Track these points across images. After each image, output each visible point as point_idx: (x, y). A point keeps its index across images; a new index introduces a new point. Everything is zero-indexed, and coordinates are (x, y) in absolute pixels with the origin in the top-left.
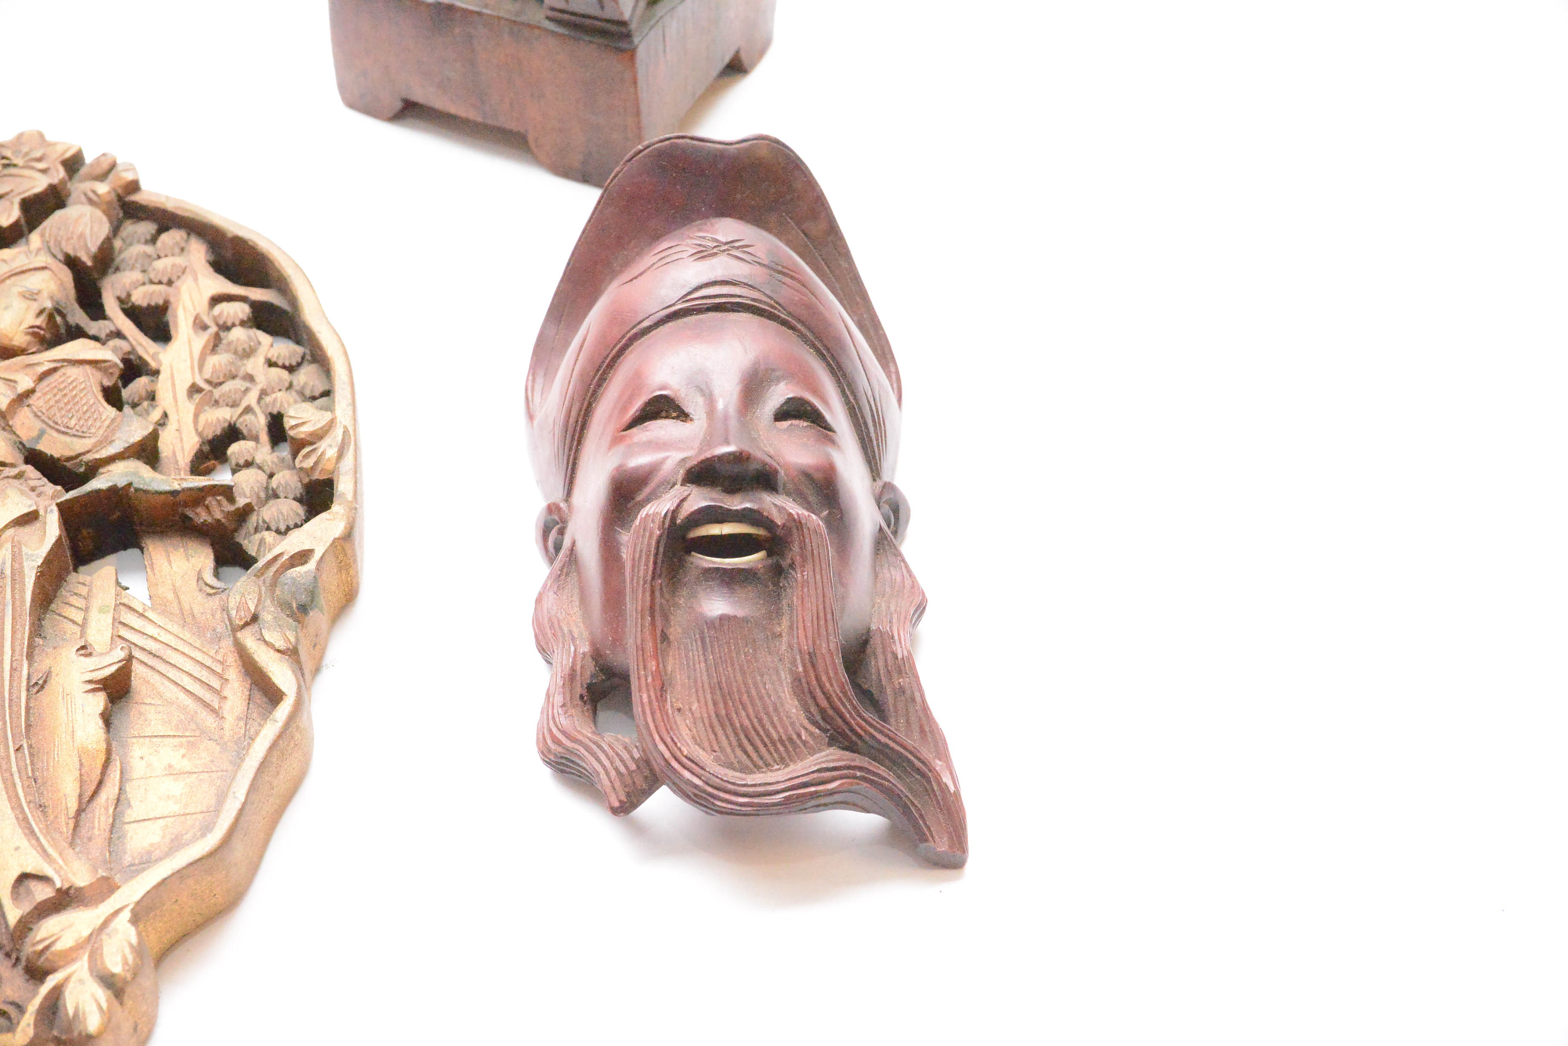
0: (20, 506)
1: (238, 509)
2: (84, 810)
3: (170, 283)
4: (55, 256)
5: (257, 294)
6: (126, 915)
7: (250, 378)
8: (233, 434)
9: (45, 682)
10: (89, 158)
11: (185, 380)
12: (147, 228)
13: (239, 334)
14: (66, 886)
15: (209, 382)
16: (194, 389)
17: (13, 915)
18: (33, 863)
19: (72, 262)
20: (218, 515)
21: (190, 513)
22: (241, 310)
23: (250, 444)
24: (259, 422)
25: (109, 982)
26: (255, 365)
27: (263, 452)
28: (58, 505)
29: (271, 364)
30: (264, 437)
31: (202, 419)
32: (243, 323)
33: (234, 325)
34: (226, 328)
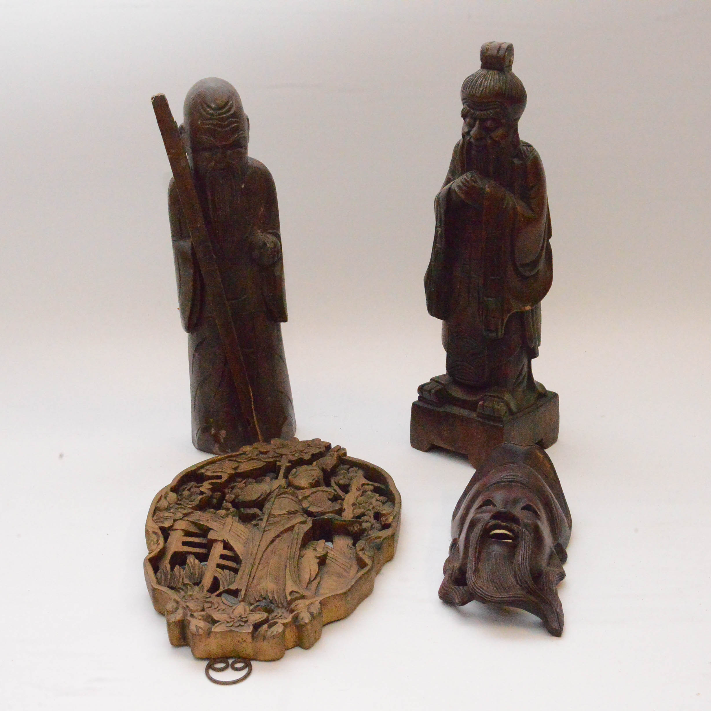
0: (303, 519)
1: (362, 529)
2: (310, 583)
3: (351, 479)
4: (319, 468)
5: (376, 484)
6: (319, 601)
7: (371, 503)
8: (363, 514)
9: (303, 556)
10: (332, 447)
11: (352, 501)
12: (347, 466)
13: (369, 493)
14: (304, 594)
15: (358, 503)
16: (354, 504)
17: (289, 598)
18: (295, 589)
19: (324, 470)
20: (356, 529)
21: (349, 528)
22: (372, 488)
23: (369, 517)
24: (372, 514)
25: (312, 614)
26: (373, 501)
27: (372, 520)
28: (313, 520)
29: (377, 500)
30: (372, 517)
31: (355, 511)
32: (371, 491)
33: (368, 491)
34: (366, 491)
